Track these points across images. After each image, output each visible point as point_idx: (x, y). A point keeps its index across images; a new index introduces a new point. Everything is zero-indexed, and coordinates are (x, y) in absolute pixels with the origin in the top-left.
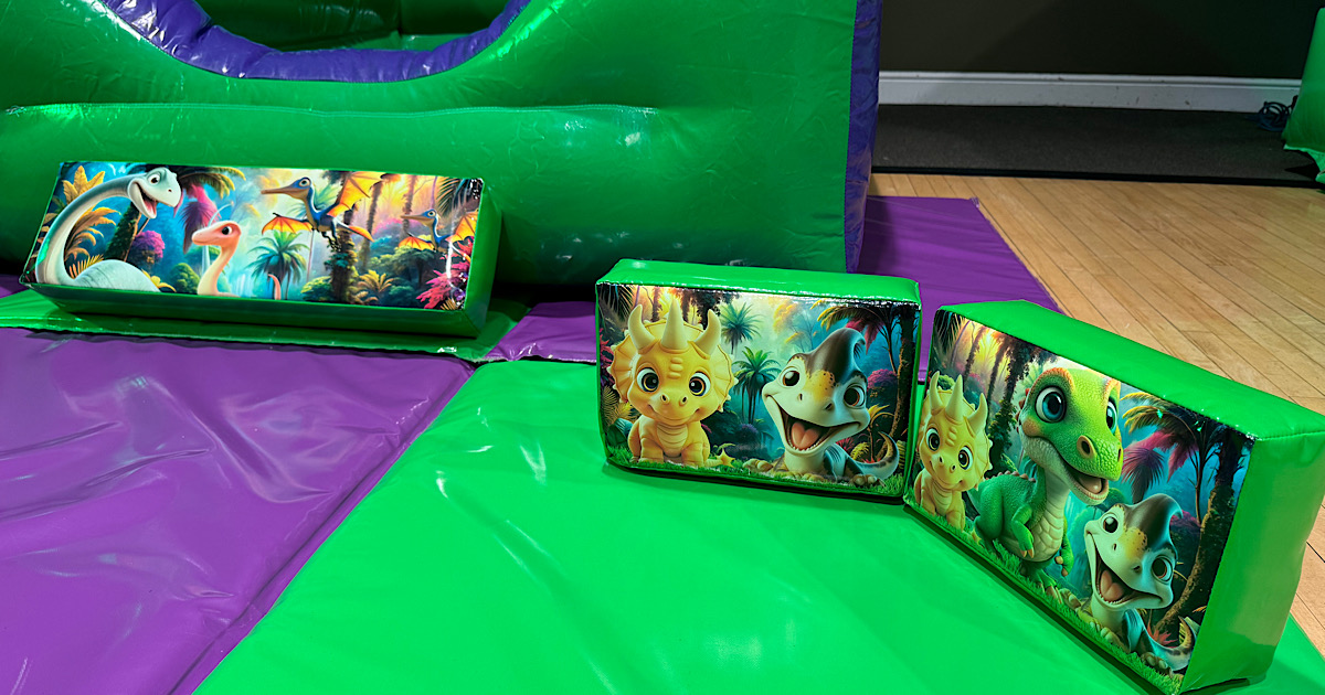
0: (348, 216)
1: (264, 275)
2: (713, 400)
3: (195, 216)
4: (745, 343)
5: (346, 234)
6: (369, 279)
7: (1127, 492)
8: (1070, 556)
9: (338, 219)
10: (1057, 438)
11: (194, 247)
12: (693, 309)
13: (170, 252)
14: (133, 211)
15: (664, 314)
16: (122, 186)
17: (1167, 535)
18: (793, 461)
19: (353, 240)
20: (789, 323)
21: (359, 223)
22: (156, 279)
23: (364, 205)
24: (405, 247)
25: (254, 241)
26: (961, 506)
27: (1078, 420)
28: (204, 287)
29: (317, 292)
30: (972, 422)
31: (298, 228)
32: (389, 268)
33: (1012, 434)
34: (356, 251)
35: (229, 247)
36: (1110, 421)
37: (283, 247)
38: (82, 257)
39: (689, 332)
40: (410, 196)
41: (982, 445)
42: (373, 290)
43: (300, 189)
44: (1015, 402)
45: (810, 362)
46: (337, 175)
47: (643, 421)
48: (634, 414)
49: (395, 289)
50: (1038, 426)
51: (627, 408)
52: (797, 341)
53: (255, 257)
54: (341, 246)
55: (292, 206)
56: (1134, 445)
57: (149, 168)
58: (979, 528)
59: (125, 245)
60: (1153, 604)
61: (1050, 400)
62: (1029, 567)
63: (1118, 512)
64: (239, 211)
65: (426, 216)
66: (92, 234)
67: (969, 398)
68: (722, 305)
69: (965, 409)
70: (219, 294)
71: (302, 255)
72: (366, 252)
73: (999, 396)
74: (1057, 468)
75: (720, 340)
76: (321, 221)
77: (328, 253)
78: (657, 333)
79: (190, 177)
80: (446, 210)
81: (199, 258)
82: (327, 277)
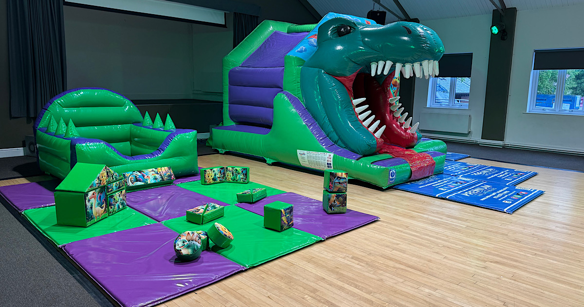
2: (213, 177)
3: (143, 176)
4: (215, 172)
6: (165, 178)
7: (242, 173)
8: (239, 179)
9: (159, 172)
10: (237, 172)
13: (143, 180)
14: (136, 177)
15: (209, 171)
16: (133, 174)
18: (218, 180)
21: (161, 173)
22: (143, 183)
23: (161, 171)
24: (167, 174)
25: (151, 177)
26: (231, 179)
28: (149, 183)
29: (161, 181)
31: (155, 175)
32: (167, 177)
33: (234, 173)
34: (163, 176)
35: (149, 178)
37: (155, 177)
38: (133, 182)
39: (211, 172)
40: (165, 169)
41: (232, 175)
43: (152, 171)
46: (156, 169)
47: (208, 180)
49: (168, 179)
52: (218, 171)
54: (161, 175)
55: (153, 173)
56: (242, 170)
57: (134, 172)
59: (138, 180)
62: (237, 181)
63: (241, 175)
64: (148, 174)
65: (167, 171)
66: (133, 180)
68: (213, 170)
69: (230, 173)
70: (151, 183)
71: (157, 177)
73: (232, 171)
74: (237, 174)
76: (157, 173)
77: (160, 177)
78: (208, 173)
79: (140, 172)
80: (169, 170)
81: (146, 180)
82: (161, 179)
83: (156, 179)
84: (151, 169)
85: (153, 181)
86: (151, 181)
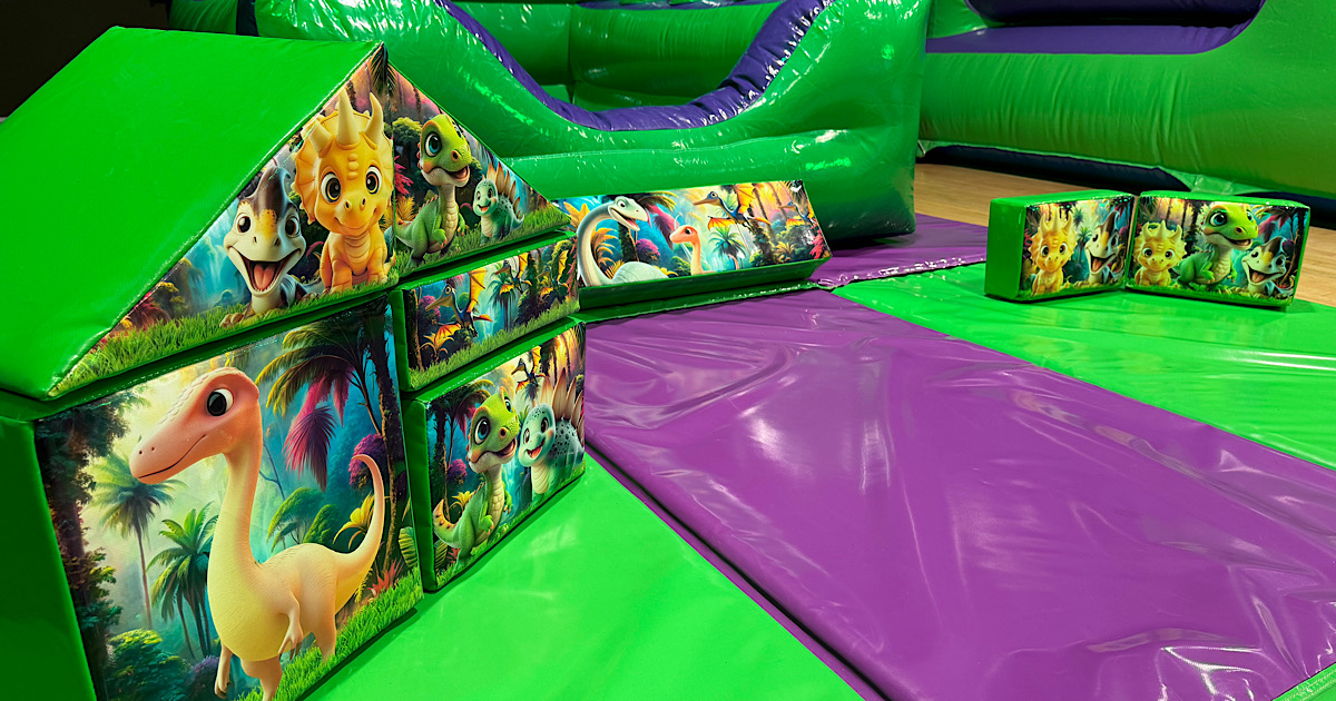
0: (750, 210)
1: (725, 256)
2: (1067, 256)
3: (664, 226)
4: (1081, 224)
5: (755, 223)
6: (781, 247)
7: (1262, 240)
8: (1235, 274)
9: (746, 215)
10: (1222, 231)
11: (675, 245)
12: (1063, 212)
13: (663, 251)
14: (623, 229)
15: (1053, 217)
16: (604, 212)
17: (1281, 250)
18: (1091, 279)
19: (761, 225)
20: (1096, 212)
21: (758, 215)
22: (664, 269)
23: (755, 204)
24: (789, 226)
25: (708, 238)
26: (1168, 275)
27: (1233, 221)
28: (695, 271)
29: (758, 259)
30: (1173, 238)
31: (727, 223)
32: (788, 239)
33: (1198, 237)
34: (766, 232)
35: (696, 241)
36: (1250, 218)
37: (727, 238)
38: (609, 264)
39: (1062, 223)
40: (775, 194)
41: (1180, 246)
42: (787, 254)
43: (712, 198)
44: (1198, 223)
45: (1102, 227)
46: (729, 188)
47: (1041, 272)
48: (1038, 269)
49: (797, 250)
50: (1212, 229)
51: (1035, 267)
52: (1098, 220)
53: (714, 245)
54: (756, 229)
55: (716, 211)
56: (1262, 223)
57: (613, 197)
58: (1179, 281)
59: (632, 250)
60: (1279, 276)
61: (1218, 218)
62: (1211, 287)
63: (1258, 249)
64: (687, 219)
65: (790, 205)
66: (606, 247)
67: (1169, 228)
68: (1073, 208)
69: (1167, 234)
70: (704, 273)
71: (738, 239)
72: (771, 231)
73: (1188, 223)
74: (1225, 242)
75: (1072, 224)
76: (738, 217)
77: (752, 237)
78: (1049, 227)
79: (645, 200)
80: (799, 202)
81: (681, 252)
82: (756, 251)
83: (729, 248)
84: (705, 191)
85: (717, 264)
86: (705, 260)
